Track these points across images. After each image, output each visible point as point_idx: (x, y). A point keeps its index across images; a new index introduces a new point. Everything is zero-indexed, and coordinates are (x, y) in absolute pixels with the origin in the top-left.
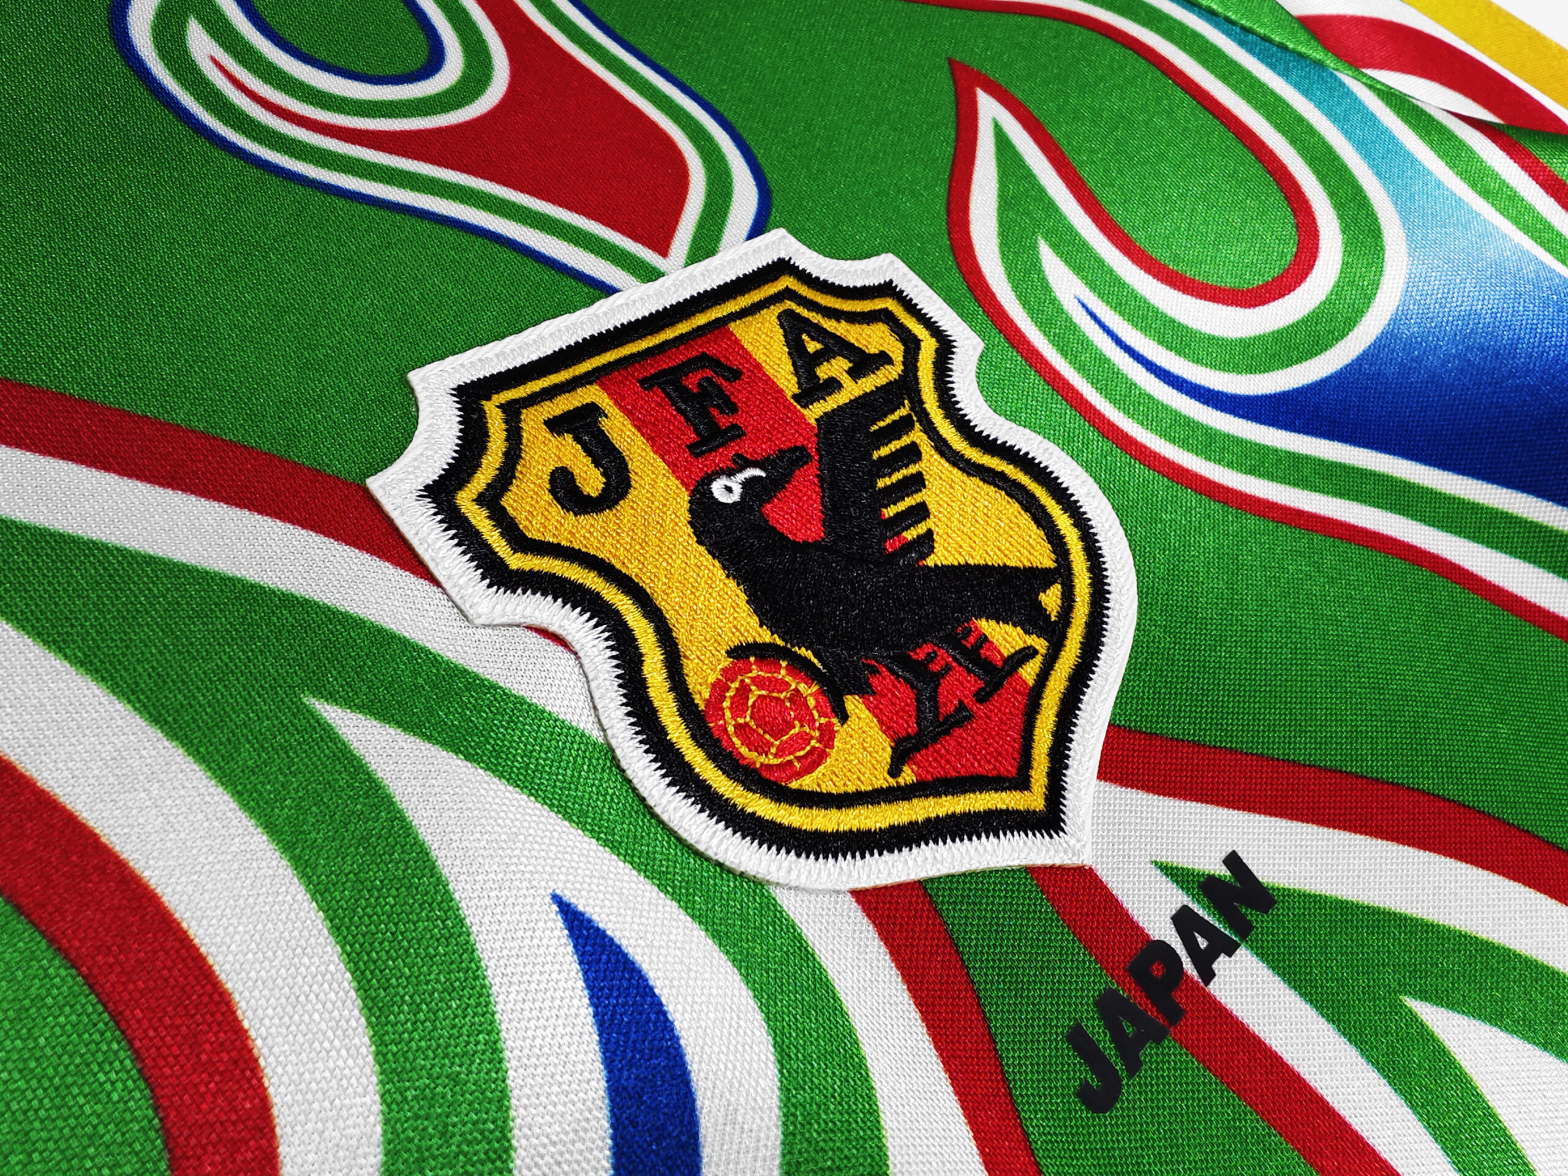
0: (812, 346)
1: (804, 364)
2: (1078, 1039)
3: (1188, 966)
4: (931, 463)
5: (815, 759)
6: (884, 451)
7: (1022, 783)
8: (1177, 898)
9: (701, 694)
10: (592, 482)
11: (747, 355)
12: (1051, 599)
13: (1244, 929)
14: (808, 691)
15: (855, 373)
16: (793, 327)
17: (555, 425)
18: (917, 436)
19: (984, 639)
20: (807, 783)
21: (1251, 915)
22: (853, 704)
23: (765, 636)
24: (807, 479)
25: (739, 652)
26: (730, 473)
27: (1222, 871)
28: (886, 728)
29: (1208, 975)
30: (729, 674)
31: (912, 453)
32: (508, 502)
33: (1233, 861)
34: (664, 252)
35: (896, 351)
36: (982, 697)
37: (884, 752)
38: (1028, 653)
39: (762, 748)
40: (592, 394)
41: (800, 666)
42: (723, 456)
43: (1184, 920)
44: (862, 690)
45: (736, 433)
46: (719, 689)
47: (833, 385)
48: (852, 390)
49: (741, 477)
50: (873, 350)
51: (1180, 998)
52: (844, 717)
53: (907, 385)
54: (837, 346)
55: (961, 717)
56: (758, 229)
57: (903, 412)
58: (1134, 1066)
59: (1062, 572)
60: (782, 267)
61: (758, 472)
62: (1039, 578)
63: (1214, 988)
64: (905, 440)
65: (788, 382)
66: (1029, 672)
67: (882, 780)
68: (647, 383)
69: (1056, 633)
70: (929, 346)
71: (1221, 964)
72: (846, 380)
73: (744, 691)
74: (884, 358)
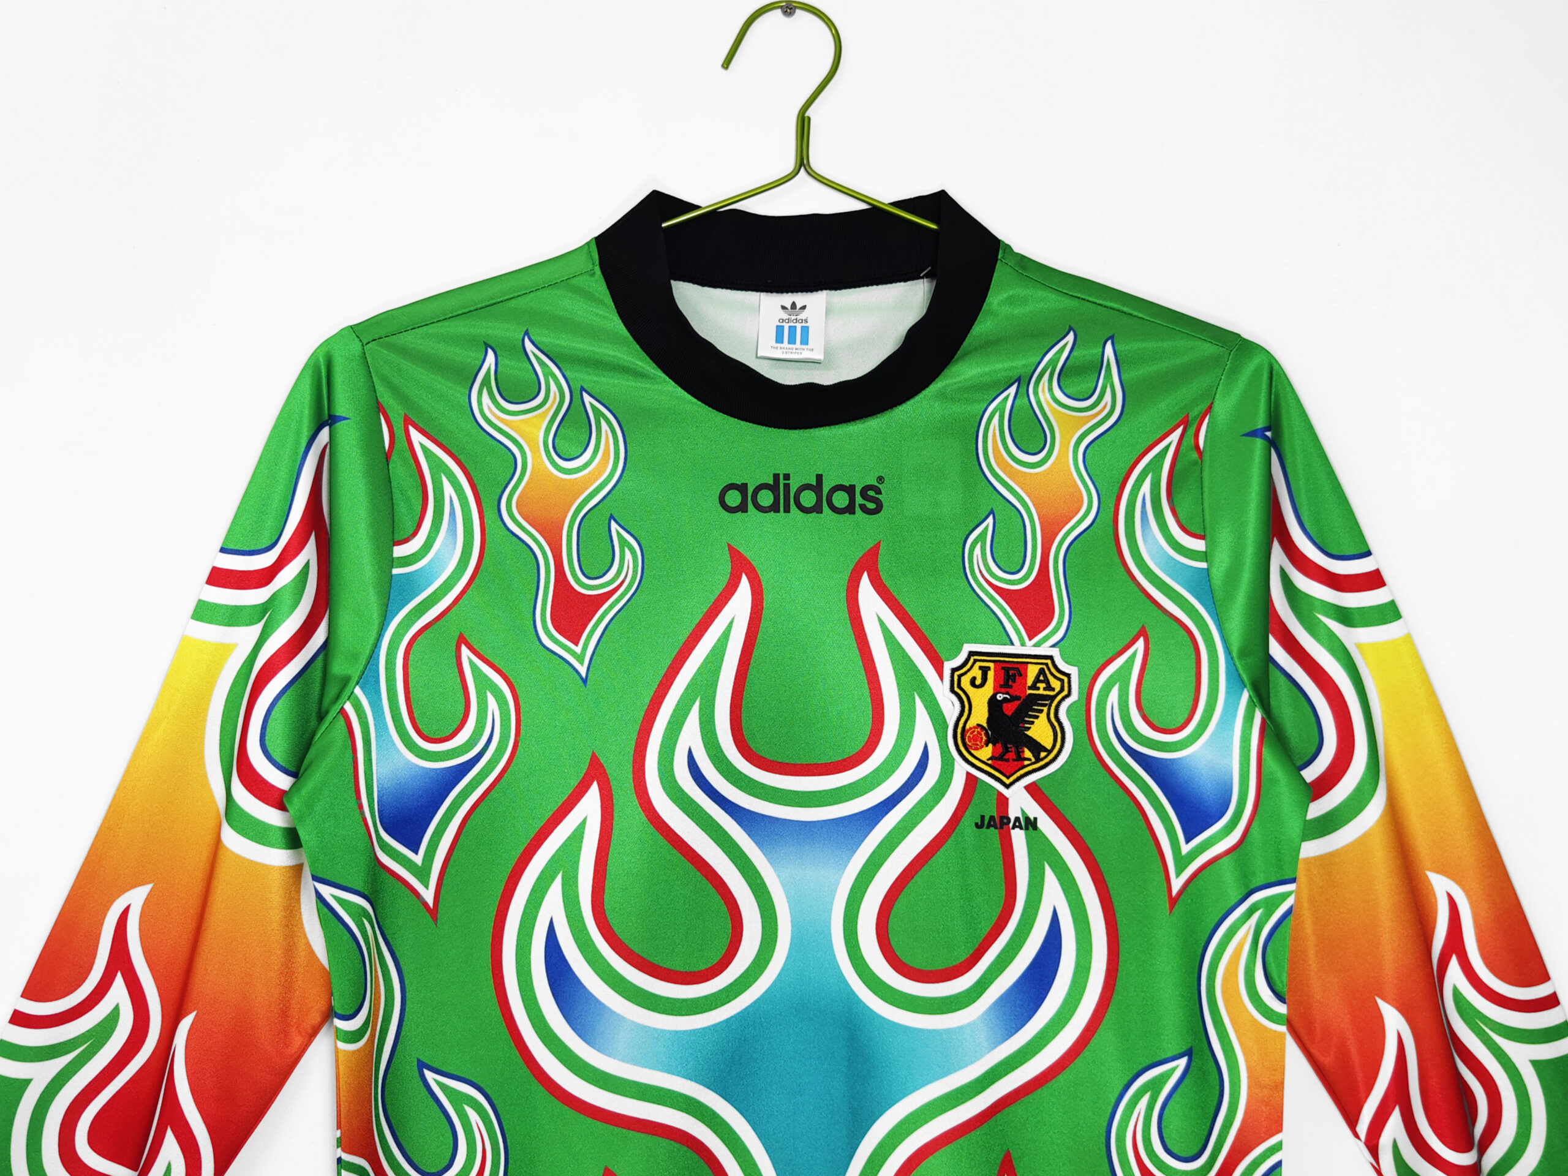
0: (1042, 678)
1: (1037, 680)
2: (983, 817)
3: (1011, 825)
4: (1043, 716)
5: (976, 749)
6: (1036, 707)
7: (1008, 778)
8: (1020, 815)
9: (968, 727)
10: (978, 682)
11: (1026, 673)
12: (1043, 754)
13: (1027, 829)
14: (984, 738)
15: (1045, 689)
16: (1041, 671)
17: (981, 668)
18: (1045, 709)
19: (1024, 752)
20: (973, 751)
21: (1030, 828)
22: (990, 745)
23: (985, 725)
24: (1017, 703)
25: (978, 725)
26: (1003, 694)
27: (1032, 819)
28: (992, 753)
29: (1013, 829)
30: (974, 727)
31: (1041, 711)
32: (963, 678)
33: (1035, 819)
34: (1030, 638)
35: (1058, 689)
36: (1014, 760)
37: (990, 755)
38: (1029, 759)
39: (970, 741)
40: (991, 665)
41: (987, 734)
42: (1003, 690)
43: (1017, 819)
44: (994, 745)
45: (1011, 687)
46: (971, 728)
47: (1038, 689)
48: (1041, 692)
49: (1005, 696)
50: (1053, 686)
51: (1005, 827)
52: (987, 746)
53: (1053, 698)
54: (1047, 681)
55: (1007, 760)
56: (1053, 646)
57: (1047, 702)
58: (988, 827)
59: (1049, 752)
60: (1051, 658)
61: (1008, 696)
62: (1044, 749)
63: (1013, 832)
64: (1042, 708)
65: (1030, 682)
66: (1026, 763)
67: (985, 760)
68: (1003, 668)
69: (1038, 760)
70: (1065, 692)
71: (1017, 830)
72: (1042, 689)
73: (974, 731)
74: (1053, 689)
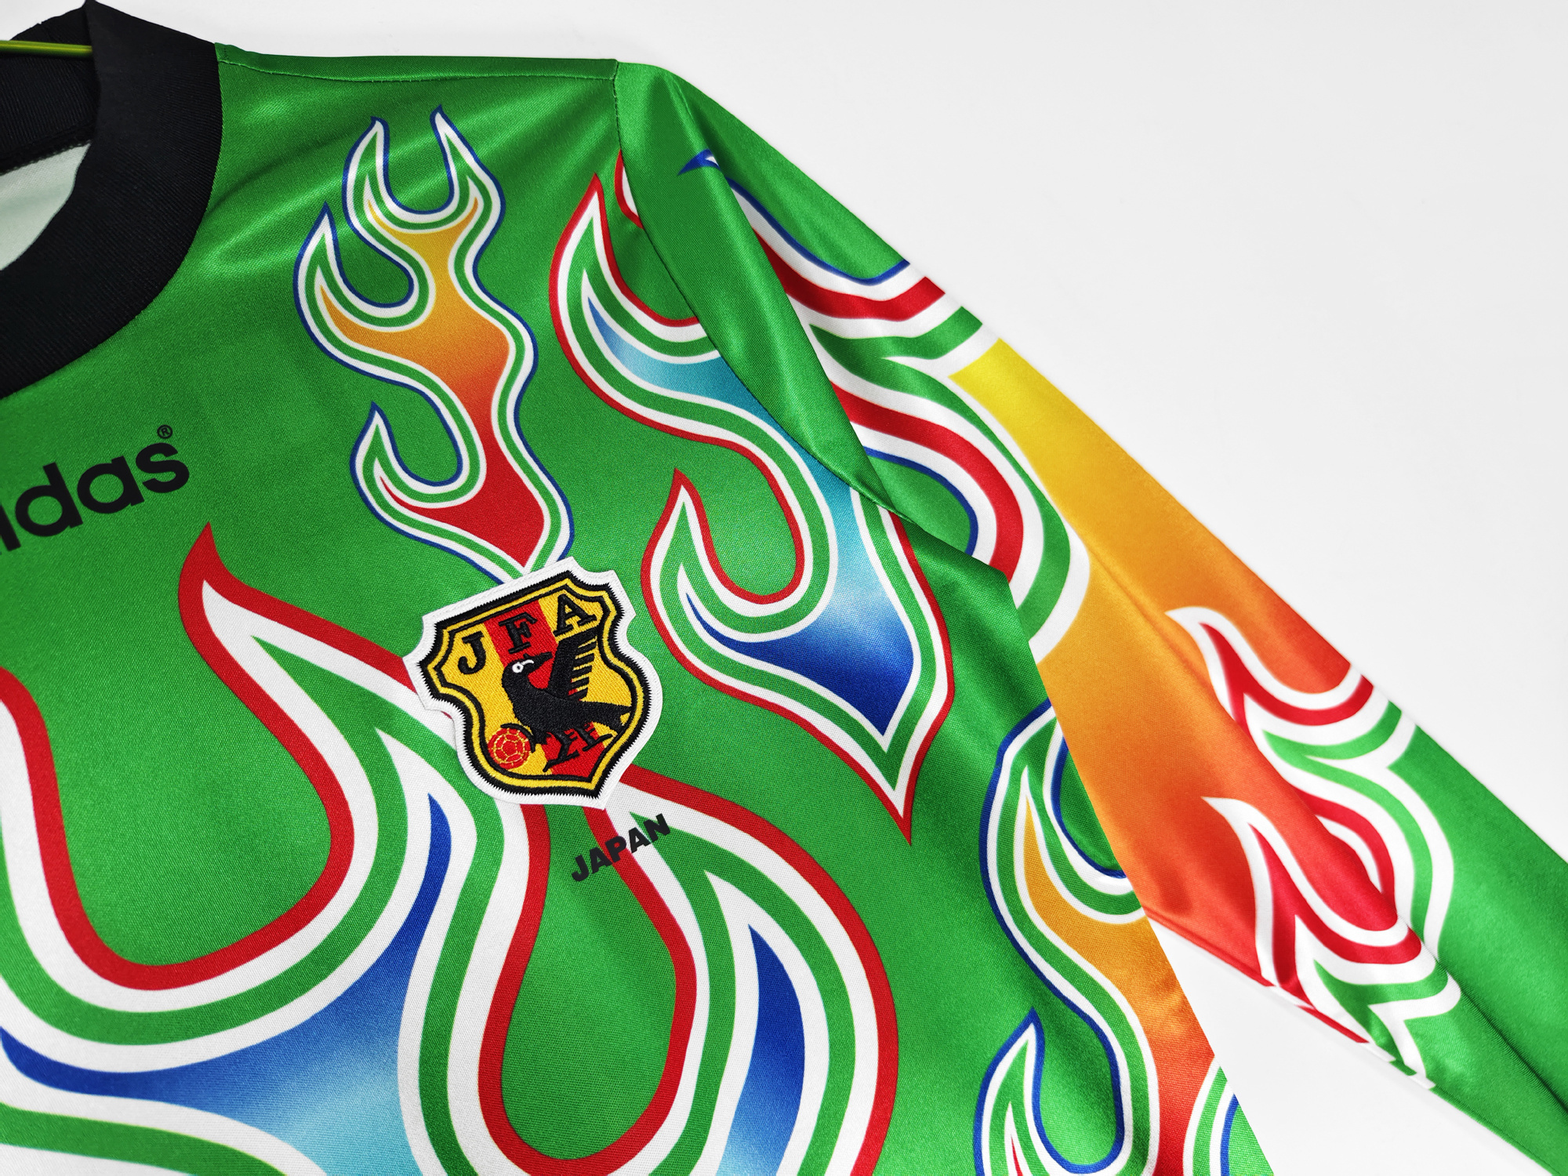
0: (568, 610)
1: (562, 617)
2: (580, 860)
3: (628, 847)
4: (598, 662)
5: (519, 764)
6: (581, 656)
7: (589, 780)
8: (634, 824)
9: (488, 737)
10: (472, 662)
11: (541, 613)
12: (624, 718)
13: (654, 838)
14: (524, 741)
15: (580, 624)
16: (562, 601)
17: (465, 640)
18: (596, 651)
19: (594, 730)
20: (515, 770)
21: (659, 834)
22: (538, 747)
23: (516, 721)
24: (549, 663)
25: (504, 726)
26: (521, 662)
27: (655, 820)
28: (547, 756)
29: (634, 849)
30: (499, 733)
31: (591, 658)
32: (444, 669)
33: (660, 817)
34: (523, 565)
35: (599, 614)
36: (585, 749)
37: (544, 762)
38: (609, 736)
39: (503, 758)
40: (481, 628)
41: (524, 733)
42: (520, 655)
43: (633, 833)
44: (543, 743)
45: (527, 646)
46: (495, 738)
47: (571, 628)
48: (577, 630)
49: (524, 663)
50: (590, 614)
51: (621, 854)
52: (533, 751)
53: (599, 630)
54: (577, 611)
55: (576, 755)
56: (562, 557)
57: (594, 640)
58: (595, 870)
59: (632, 710)
60: (567, 574)
61: (531, 661)
62: (623, 710)
63: (635, 855)
64: (590, 652)
65: (553, 626)
66: (606, 743)
67: (540, 772)
68: (501, 624)
69: (621, 730)
70: (613, 613)
71: (641, 848)
72: (575, 626)
73: (503, 739)
74: (594, 618)
